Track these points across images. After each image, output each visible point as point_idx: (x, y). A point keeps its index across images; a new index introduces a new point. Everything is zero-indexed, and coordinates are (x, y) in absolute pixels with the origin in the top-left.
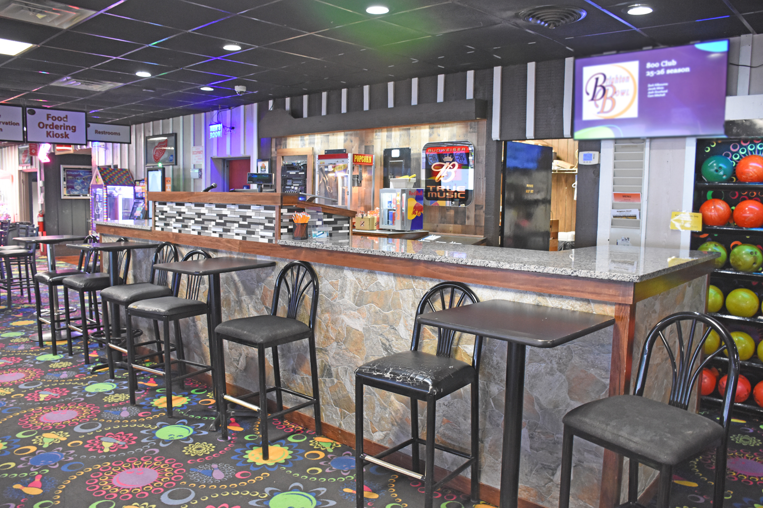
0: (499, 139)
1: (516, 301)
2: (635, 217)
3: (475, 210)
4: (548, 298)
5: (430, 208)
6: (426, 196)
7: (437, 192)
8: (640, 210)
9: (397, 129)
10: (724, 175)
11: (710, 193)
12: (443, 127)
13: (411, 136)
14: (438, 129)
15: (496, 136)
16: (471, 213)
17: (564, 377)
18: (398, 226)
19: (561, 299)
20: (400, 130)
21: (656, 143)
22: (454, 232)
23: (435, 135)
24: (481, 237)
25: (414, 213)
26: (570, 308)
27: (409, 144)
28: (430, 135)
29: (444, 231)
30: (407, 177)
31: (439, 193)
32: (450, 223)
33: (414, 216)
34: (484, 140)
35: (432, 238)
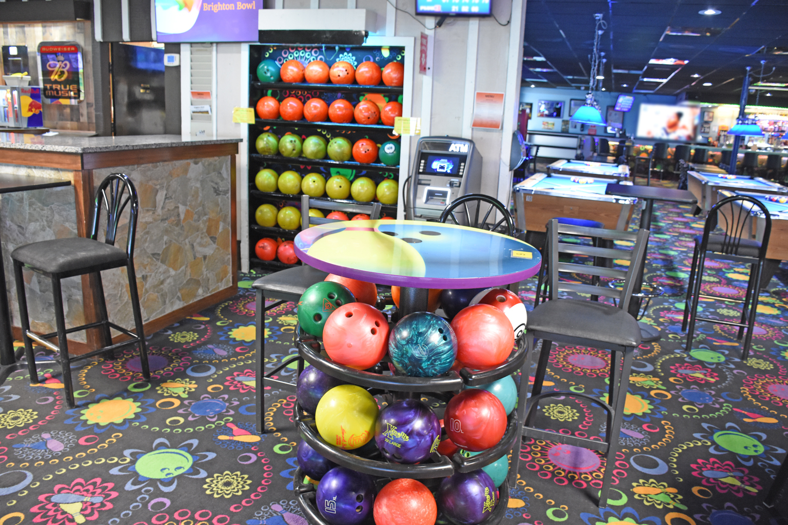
0: (102, 41)
1: (15, 173)
2: (207, 112)
3: (87, 107)
4: (34, 170)
5: (49, 106)
6: (45, 94)
7: (54, 90)
8: (210, 106)
9: (12, 25)
10: (271, 77)
11: (270, 92)
12: (54, 26)
13: (26, 33)
14: (50, 28)
15: (99, 37)
16: (84, 110)
17: (52, 232)
18: (11, 124)
19: (41, 170)
20: (15, 27)
21: (221, 47)
22: (72, 129)
23: (48, 34)
24: (94, 133)
25: (30, 110)
26: (48, 176)
27: (25, 42)
28: (44, 33)
29: (63, 128)
30: (19, 75)
31: (55, 92)
32: (67, 120)
33: (30, 114)
34: (90, 42)
35: (51, 134)
